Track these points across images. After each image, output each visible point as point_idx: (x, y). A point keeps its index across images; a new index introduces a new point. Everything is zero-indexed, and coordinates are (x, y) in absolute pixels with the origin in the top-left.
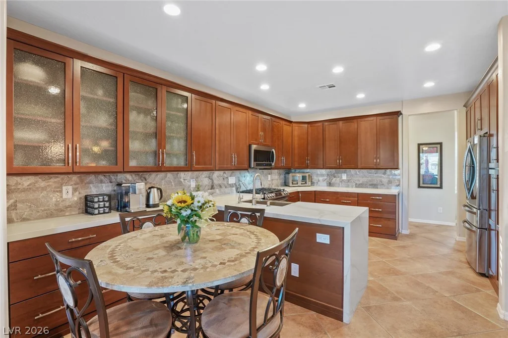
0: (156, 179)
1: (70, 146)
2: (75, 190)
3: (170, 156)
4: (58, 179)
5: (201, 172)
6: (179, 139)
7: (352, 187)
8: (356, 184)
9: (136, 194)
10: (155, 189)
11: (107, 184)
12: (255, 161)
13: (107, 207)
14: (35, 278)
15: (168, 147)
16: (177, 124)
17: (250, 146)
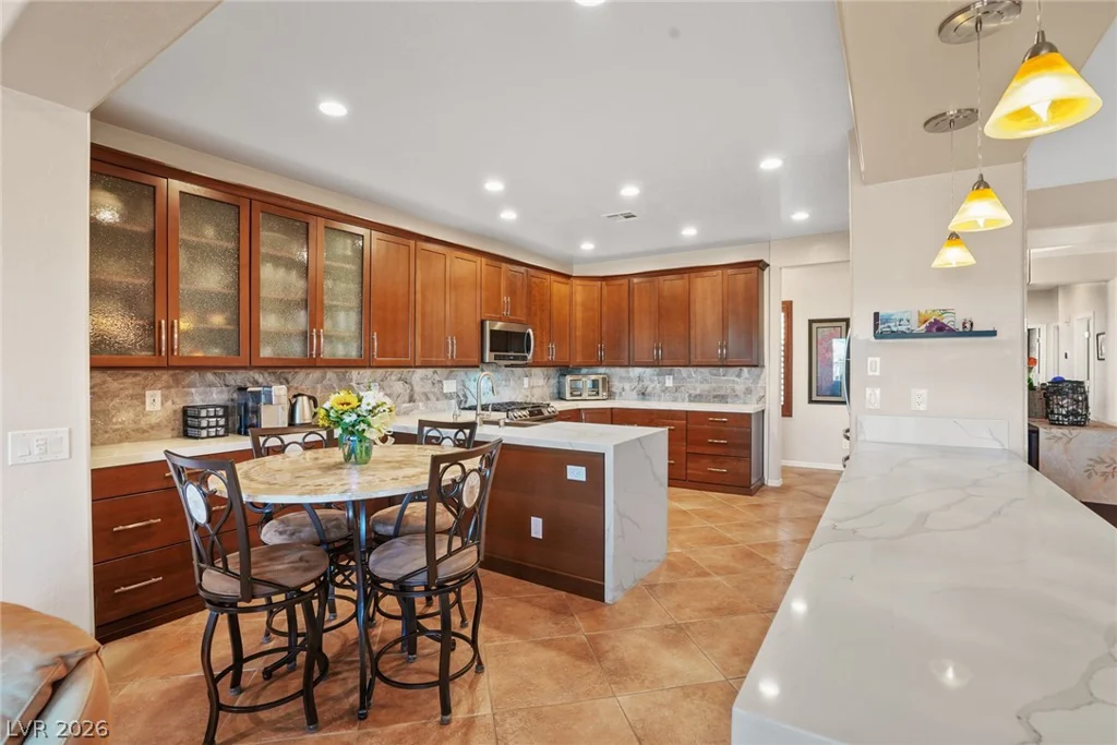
0: (306, 380)
1: (163, 322)
2: (165, 398)
3: (331, 342)
4: (138, 378)
5: (389, 370)
6: (348, 310)
7: (683, 400)
8: (690, 395)
9: (271, 403)
10: (305, 398)
11: (219, 389)
12: (491, 350)
13: (222, 426)
14: (115, 529)
15: (328, 324)
16: (343, 285)
17: (482, 323)
